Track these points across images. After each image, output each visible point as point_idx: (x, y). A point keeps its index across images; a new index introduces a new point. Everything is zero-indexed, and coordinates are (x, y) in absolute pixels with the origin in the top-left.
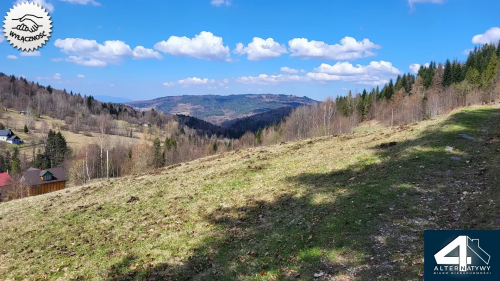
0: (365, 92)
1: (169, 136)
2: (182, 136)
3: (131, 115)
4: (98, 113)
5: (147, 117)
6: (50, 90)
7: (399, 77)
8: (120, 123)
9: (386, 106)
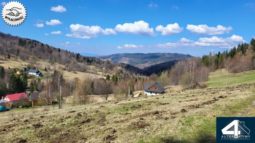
0: (219, 53)
1: (115, 74)
2: (121, 74)
3: (97, 63)
4: (82, 62)
5: (105, 64)
6: (59, 50)
7: (239, 45)
8: (92, 67)
9: (230, 61)
